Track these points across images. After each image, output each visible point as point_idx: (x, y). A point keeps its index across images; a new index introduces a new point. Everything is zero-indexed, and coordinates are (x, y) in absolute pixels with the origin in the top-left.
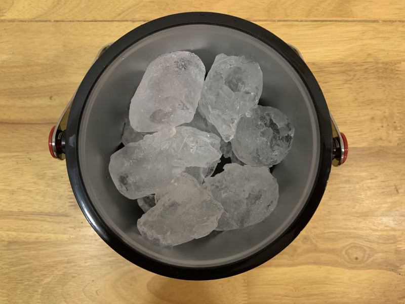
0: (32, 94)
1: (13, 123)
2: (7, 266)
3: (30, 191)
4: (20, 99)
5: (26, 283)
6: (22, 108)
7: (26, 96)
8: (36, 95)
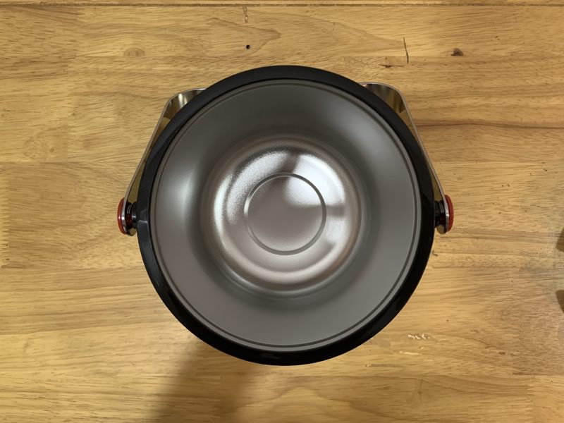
0: (548, 93)
1: (526, 127)
2: (519, 297)
3: (546, 209)
4: (533, 98)
5: (542, 317)
6: (536, 109)
7: (540, 95)
8: (552, 94)
